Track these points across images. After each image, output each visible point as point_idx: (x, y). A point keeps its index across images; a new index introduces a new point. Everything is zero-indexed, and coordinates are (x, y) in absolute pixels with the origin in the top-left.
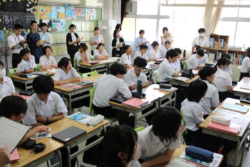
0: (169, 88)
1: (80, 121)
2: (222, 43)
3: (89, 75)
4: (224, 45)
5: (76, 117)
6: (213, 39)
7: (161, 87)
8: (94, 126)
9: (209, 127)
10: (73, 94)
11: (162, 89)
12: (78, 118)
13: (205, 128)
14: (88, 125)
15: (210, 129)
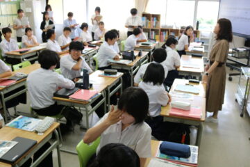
0: (115, 73)
1: (24, 128)
2: (155, 22)
3: (21, 67)
4: (156, 23)
5: (18, 123)
6: (145, 18)
7: (106, 73)
8: (44, 132)
9: (170, 114)
10: (6, 92)
11: (108, 75)
12: (21, 125)
13: (166, 116)
14: (37, 132)
15: (172, 116)
